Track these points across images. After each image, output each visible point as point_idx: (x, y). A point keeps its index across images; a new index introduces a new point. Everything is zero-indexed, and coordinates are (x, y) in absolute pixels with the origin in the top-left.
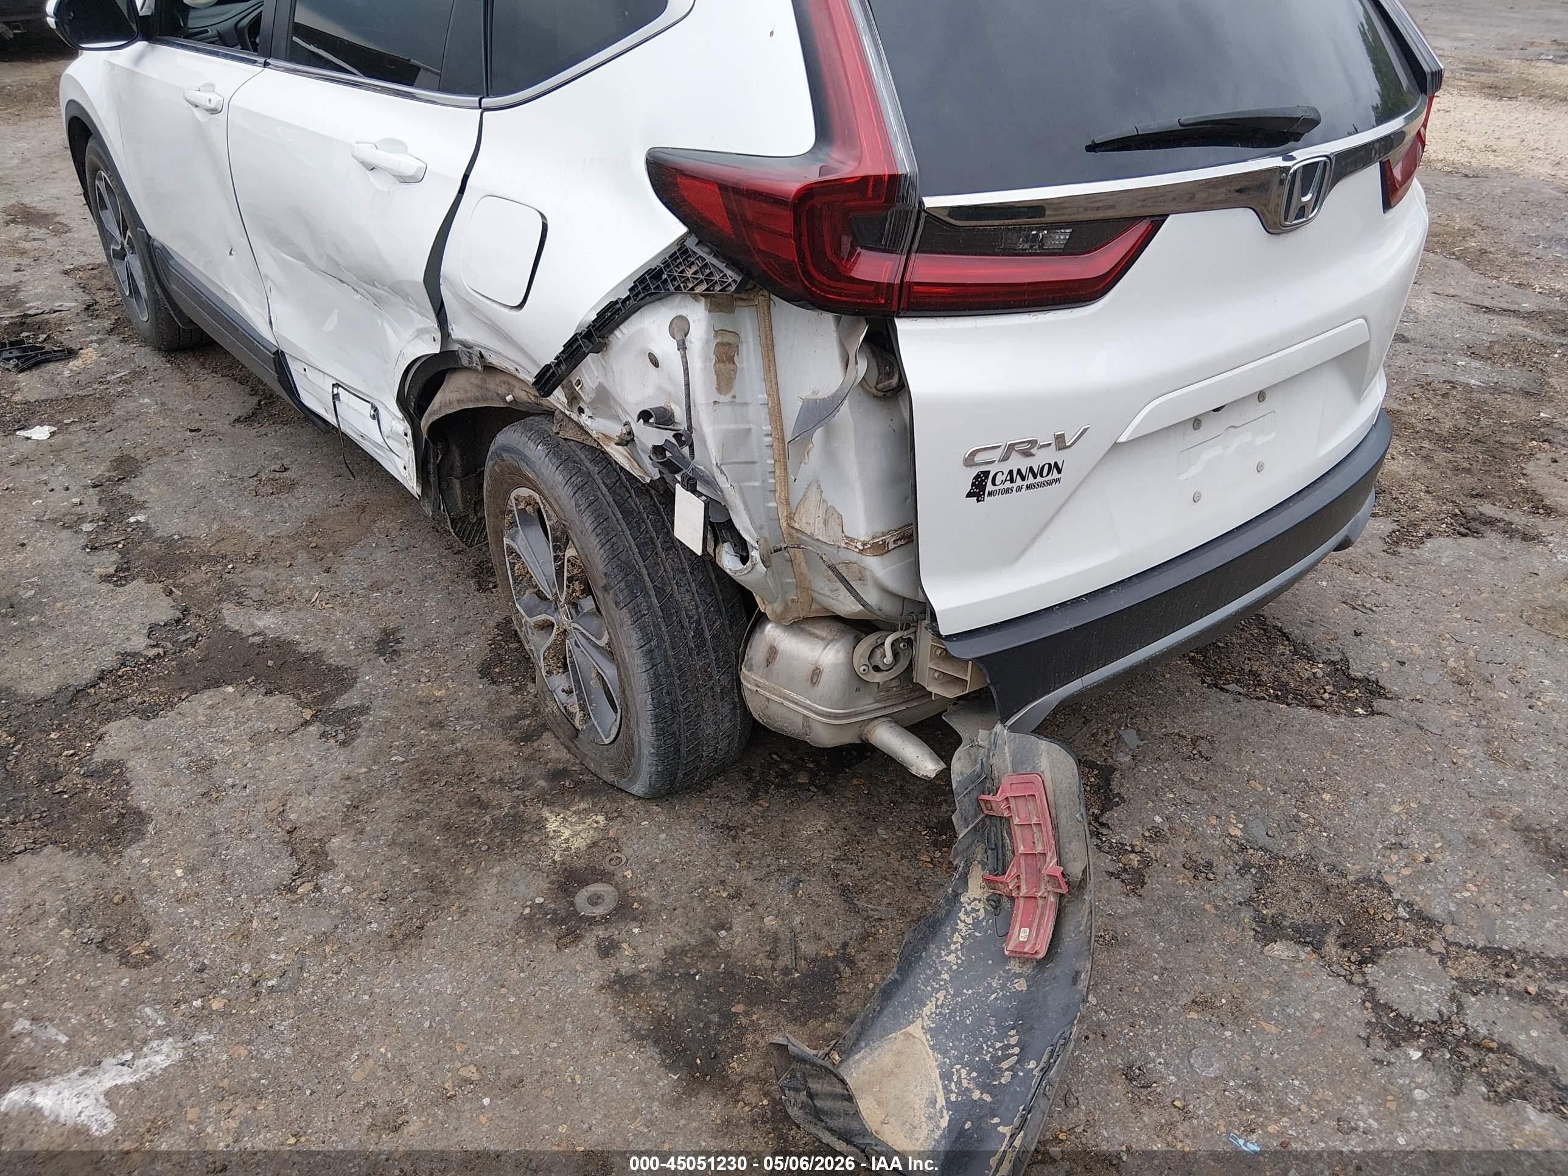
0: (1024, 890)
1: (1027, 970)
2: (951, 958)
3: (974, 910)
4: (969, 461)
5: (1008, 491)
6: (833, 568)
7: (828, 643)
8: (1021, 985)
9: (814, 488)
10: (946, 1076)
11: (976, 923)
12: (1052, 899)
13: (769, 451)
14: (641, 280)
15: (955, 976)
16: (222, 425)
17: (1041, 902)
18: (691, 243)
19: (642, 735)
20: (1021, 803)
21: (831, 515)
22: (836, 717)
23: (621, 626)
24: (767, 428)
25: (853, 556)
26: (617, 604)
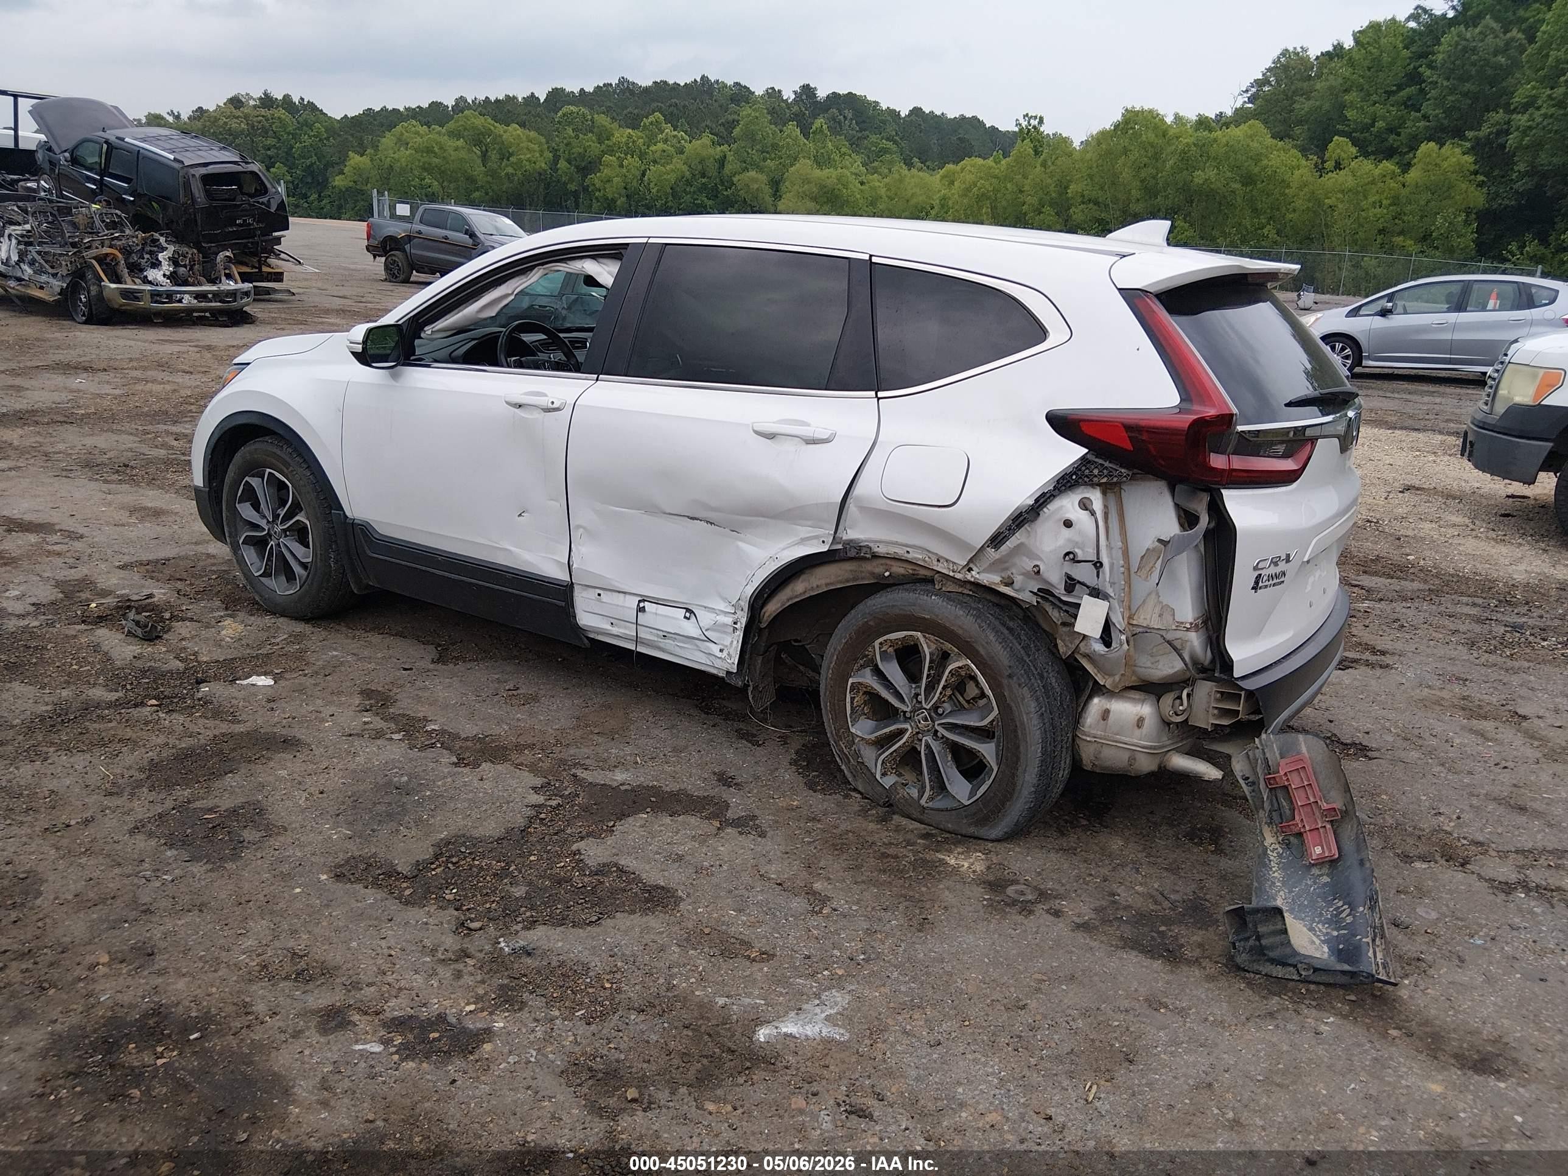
0: (1307, 828)
1: (1325, 870)
2: (1276, 874)
3: (1275, 849)
4: (1255, 568)
5: (1266, 587)
6: (1169, 643)
7: (1143, 701)
8: (1326, 879)
9: (1153, 596)
10: (1311, 929)
11: (1280, 856)
12: (1328, 826)
13: (1122, 577)
14: (1063, 478)
15: (1284, 883)
16: (426, 664)
17: (1321, 830)
18: (1091, 457)
19: (1027, 778)
20: (1295, 775)
21: (1167, 610)
22: (1154, 748)
23: (1023, 699)
24: (1122, 562)
25: (1179, 634)
26: (1020, 685)
